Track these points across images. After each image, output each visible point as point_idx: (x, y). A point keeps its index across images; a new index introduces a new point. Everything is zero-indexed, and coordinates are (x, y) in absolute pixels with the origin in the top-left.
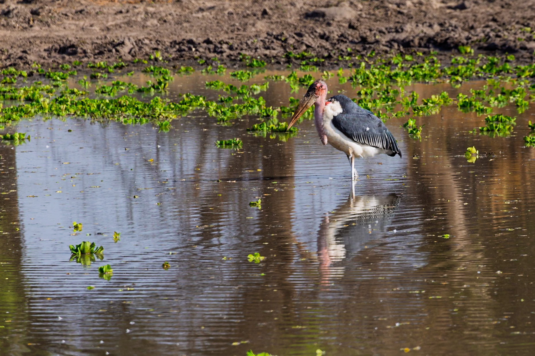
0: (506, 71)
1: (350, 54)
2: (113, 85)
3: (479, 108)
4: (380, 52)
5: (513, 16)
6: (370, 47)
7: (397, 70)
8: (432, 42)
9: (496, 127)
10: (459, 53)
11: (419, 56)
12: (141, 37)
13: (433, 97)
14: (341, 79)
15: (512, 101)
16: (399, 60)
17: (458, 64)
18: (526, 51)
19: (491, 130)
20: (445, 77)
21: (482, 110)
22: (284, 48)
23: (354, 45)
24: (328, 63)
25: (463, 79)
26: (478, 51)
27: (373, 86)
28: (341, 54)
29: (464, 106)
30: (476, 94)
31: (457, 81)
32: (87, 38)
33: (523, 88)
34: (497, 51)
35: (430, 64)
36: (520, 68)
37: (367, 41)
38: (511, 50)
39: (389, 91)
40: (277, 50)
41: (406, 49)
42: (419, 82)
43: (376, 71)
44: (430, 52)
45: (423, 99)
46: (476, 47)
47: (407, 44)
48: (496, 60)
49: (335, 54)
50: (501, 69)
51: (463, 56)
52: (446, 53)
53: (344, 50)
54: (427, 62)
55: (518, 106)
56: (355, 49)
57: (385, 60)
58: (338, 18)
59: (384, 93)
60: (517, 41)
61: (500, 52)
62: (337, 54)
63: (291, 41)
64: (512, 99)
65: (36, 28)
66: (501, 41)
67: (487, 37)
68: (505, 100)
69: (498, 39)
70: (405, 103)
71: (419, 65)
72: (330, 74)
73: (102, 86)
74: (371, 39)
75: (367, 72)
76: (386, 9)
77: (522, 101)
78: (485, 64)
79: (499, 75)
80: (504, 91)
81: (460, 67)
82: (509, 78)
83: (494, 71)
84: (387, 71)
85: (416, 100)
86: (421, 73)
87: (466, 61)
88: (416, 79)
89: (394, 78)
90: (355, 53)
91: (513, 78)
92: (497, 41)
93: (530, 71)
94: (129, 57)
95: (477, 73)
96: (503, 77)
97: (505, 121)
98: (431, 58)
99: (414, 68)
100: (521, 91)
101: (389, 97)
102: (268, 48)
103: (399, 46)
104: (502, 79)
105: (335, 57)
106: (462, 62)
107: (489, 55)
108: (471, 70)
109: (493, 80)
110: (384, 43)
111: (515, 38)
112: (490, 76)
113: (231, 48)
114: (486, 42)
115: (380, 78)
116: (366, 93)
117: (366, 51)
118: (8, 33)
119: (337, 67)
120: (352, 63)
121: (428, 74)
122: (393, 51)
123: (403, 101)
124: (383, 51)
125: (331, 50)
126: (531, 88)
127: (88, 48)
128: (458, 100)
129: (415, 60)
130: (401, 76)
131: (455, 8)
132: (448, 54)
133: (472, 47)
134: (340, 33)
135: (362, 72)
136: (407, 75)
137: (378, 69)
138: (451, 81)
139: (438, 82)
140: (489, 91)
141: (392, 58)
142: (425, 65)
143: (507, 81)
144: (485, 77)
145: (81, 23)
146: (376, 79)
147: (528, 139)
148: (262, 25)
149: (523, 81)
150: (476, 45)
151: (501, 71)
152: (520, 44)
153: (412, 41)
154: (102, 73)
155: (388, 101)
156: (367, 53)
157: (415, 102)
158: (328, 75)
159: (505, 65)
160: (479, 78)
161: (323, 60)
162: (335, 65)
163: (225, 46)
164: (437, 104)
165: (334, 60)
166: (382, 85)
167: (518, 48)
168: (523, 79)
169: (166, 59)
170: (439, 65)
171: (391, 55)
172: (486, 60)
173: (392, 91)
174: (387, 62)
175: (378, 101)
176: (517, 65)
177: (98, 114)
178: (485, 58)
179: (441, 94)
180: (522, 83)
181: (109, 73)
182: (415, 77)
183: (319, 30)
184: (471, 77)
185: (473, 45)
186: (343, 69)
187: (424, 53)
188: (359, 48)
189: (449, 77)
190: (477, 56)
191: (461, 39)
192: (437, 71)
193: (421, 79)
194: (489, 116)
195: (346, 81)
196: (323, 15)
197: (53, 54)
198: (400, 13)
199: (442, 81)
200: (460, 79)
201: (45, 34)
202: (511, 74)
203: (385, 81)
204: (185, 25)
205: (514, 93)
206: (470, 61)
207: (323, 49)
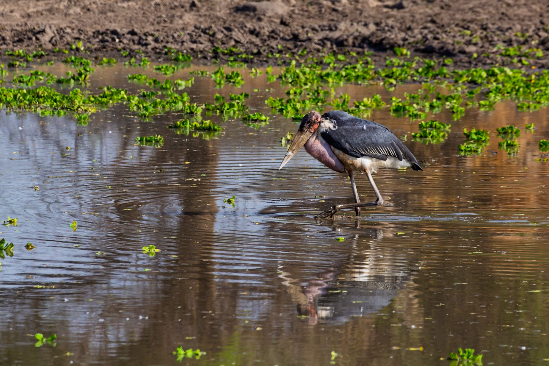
0: (443, 76)
1: (280, 52)
2: (32, 74)
3: (413, 113)
4: (312, 50)
5: (452, 18)
6: (302, 45)
7: (328, 70)
8: (367, 41)
9: (430, 134)
10: (395, 54)
11: (353, 57)
12: (63, 26)
13: (365, 100)
14: (269, 77)
15: (448, 107)
16: (331, 59)
17: (393, 66)
18: (465, 55)
19: (424, 136)
20: (378, 79)
21: (416, 116)
22: (212, 42)
23: (285, 42)
24: (258, 60)
25: (397, 82)
26: (414, 54)
27: (303, 85)
28: (271, 51)
29: (397, 110)
30: (410, 98)
31: (391, 84)
32: (7, 25)
33: (460, 94)
34: (434, 54)
35: (363, 65)
36: (457, 73)
37: (298, 38)
38: (449, 54)
39: (319, 91)
40: (205, 45)
41: (340, 48)
42: (351, 83)
43: (307, 70)
44: (364, 52)
45: (355, 102)
46: (413, 49)
47: (340, 43)
48: (432, 63)
49: (264, 51)
50: (437, 73)
51: (398, 58)
52: (380, 54)
53: (275, 47)
54: (361, 62)
55: (453, 112)
56: (286, 47)
57: (317, 59)
58: (269, 13)
59: (314, 94)
60: (456, 44)
61: (437, 55)
62: (267, 51)
63: (220, 36)
64: (448, 105)
66: (439, 43)
67: (425, 39)
68: (440, 106)
69: (436, 42)
70: (335, 105)
71: (352, 66)
72: (258, 71)
73: (20, 75)
74: (303, 37)
75: (298, 71)
76: (320, 6)
77: (458, 107)
78: (421, 67)
79: (435, 79)
80: (440, 96)
81: (394, 69)
82: (446, 82)
83: (430, 75)
84: (318, 70)
85: (347, 102)
86: (354, 74)
87: (401, 63)
88: (348, 80)
89: (325, 78)
90: (285, 51)
91: (449, 82)
92: (435, 44)
93: (468, 76)
94: (50, 46)
95: (412, 76)
96: (439, 81)
97: (439, 128)
98: (365, 58)
99: (347, 69)
100: (457, 97)
101: (319, 98)
102: (194, 42)
103: (332, 45)
104: (438, 83)
105: (265, 54)
106: (397, 64)
107: (426, 58)
108: (406, 73)
109: (429, 84)
110: (316, 41)
111: (454, 41)
112: (425, 80)
113: (156, 40)
114: (423, 45)
115: (311, 78)
116: (295, 93)
117: (297, 49)
119: (266, 65)
120: (282, 61)
121: (361, 76)
122: (325, 49)
123: (334, 102)
124: (315, 49)
125: (261, 47)
126: (468, 94)
127: (8, 35)
128: (391, 104)
129: (348, 60)
130: (333, 76)
131: (392, 7)
132: (383, 55)
133: (408, 49)
134: (270, 29)
135: (292, 71)
136: (339, 76)
137: (310, 68)
138: (384, 84)
139: (371, 85)
140: (424, 96)
141: (324, 57)
142: (358, 66)
143: (443, 86)
144: (420, 80)
145: (1, 9)
146: (307, 79)
147: (463, 148)
148: (189, 18)
149: (459, 86)
150: (413, 46)
151: (437, 75)
152: (459, 47)
153: (346, 40)
154: (21, 62)
155: (318, 102)
156: (298, 51)
157: (346, 104)
158: (256, 72)
159: (442, 69)
160: (414, 81)
161: (252, 57)
162: (264, 63)
163: (150, 38)
164: (370, 107)
165: (264, 57)
166: (312, 84)
167: (456, 51)
168: (460, 84)
169: (87, 49)
170: (373, 67)
171: (323, 54)
172: (422, 63)
173: (322, 91)
174: (319, 61)
175: (307, 102)
176: (454, 69)
177: (14, 104)
178: (421, 60)
179: (373, 97)
180: (459, 89)
181: (27, 61)
182: (348, 79)
183: (249, 25)
184: (406, 80)
185: (409, 46)
186: (273, 66)
187: (358, 53)
188: (290, 45)
189: (383, 79)
190: (413, 58)
191: (397, 40)
192: (371, 73)
193: (353, 80)
194: (423, 122)
195: (275, 79)
196: (254, 9)
198: (334, 10)
199: (375, 83)
200: (394, 82)
202: (448, 78)
203: (316, 81)
204: (110, 14)
205: (450, 98)
206: (406, 63)
207: (253, 46)
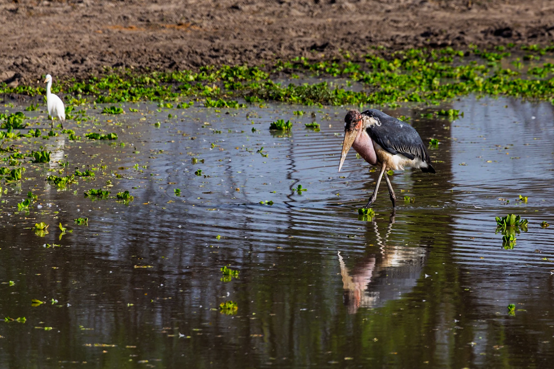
2: (545, 67)
32: (522, 22)
65: (474, 11)
73: (534, 67)
118: (447, 14)
127: (523, 31)
145: (517, 7)
154: (535, 55)
177: (529, 94)
181: (540, 55)
197: (490, 36)
201: (482, 16)
